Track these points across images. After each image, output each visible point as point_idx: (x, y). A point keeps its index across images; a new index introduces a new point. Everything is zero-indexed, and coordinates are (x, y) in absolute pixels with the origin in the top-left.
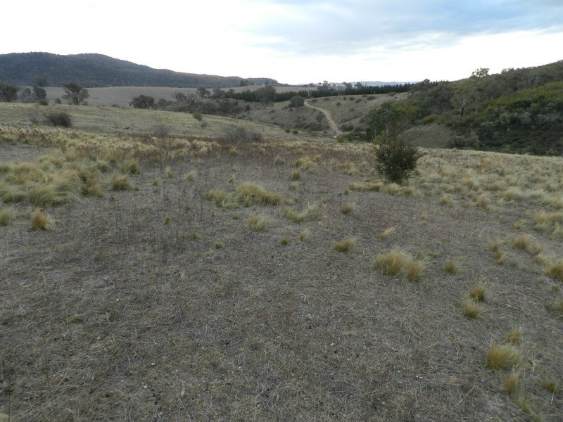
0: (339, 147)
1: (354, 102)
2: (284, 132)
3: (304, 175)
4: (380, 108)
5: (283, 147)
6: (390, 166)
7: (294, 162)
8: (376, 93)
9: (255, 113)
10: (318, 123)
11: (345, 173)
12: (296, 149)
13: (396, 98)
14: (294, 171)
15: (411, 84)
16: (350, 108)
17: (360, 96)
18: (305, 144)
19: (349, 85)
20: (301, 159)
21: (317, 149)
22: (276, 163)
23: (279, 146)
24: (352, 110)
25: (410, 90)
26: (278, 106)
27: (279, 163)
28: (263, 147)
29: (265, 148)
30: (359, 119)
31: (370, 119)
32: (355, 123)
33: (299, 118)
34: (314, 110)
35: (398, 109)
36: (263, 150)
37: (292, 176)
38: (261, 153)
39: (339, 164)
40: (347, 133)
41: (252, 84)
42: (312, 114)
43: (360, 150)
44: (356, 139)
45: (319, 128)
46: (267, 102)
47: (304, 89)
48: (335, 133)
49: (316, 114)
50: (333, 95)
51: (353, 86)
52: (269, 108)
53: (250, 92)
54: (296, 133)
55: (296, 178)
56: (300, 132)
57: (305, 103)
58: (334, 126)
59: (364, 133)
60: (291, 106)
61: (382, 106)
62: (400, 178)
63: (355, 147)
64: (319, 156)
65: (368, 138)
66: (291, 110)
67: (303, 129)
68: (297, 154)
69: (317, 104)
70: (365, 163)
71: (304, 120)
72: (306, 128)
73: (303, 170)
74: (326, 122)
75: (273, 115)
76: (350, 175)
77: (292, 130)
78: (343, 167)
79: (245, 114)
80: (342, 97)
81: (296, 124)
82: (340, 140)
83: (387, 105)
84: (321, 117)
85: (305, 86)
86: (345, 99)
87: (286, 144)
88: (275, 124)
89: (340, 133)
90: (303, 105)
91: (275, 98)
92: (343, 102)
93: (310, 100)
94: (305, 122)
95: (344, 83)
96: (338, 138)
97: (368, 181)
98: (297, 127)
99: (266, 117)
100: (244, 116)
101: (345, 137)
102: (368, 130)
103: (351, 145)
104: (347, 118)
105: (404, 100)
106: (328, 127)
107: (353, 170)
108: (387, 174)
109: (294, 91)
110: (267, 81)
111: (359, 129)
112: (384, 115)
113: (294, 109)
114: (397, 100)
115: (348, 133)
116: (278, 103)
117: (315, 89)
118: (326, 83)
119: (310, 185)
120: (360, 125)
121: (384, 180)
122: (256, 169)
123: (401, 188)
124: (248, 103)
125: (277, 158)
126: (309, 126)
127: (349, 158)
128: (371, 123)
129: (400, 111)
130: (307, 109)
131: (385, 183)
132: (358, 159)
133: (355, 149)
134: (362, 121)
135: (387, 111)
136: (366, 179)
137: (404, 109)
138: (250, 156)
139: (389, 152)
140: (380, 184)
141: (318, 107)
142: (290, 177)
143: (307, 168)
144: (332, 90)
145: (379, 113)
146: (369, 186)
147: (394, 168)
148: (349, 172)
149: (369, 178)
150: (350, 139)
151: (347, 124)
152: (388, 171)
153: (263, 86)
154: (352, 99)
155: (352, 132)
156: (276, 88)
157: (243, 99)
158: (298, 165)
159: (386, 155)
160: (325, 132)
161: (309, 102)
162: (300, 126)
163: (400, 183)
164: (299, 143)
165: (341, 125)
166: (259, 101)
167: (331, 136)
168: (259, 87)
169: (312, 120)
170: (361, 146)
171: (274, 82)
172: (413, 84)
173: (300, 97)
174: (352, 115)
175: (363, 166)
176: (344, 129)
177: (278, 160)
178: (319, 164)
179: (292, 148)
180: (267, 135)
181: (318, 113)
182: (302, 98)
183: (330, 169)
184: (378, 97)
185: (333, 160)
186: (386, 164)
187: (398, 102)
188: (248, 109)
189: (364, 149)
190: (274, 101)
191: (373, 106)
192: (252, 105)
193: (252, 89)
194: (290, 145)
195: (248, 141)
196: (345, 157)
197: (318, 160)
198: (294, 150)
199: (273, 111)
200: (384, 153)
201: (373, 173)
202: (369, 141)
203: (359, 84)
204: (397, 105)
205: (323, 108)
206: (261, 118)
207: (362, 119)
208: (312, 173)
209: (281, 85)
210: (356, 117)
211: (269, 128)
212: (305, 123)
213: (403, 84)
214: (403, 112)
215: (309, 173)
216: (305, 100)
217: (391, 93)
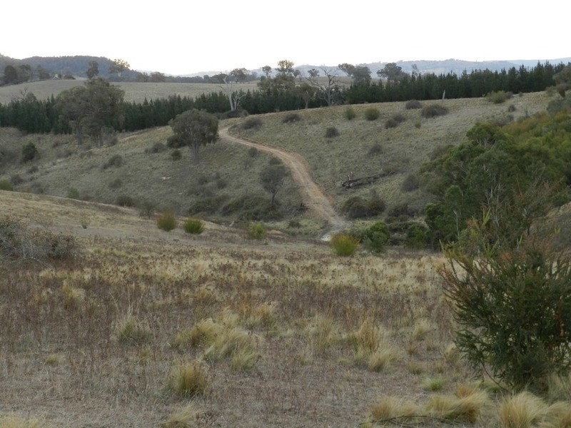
0: (339, 274)
1: (379, 124)
2: (152, 227)
3: (218, 380)
4: (467, 142)
5: (148, 280)
6: (506, 334)
7: (184, 334)
8: (447, 97)
9: (54, 168)
10: (268, 196)
11: (360, 365)
12: (190, 286)
13: (512, 109)
14: (184, 367)
15: (554, 64)
16: (371, 143)
17: (398, 107)
18: (224, 268)
19: (360, 73)
20: (207, 324)
21: (264, 285)
22: (122, 341)
23: (135, 277)
24: (377, 150)
25: (553, 83)
26: (133, 144)
27: (133, 340)
28: (80, 284)
29: (87, 287)
30: (399, 180)
31: (436, 178)
32: (390, 190)
33: (204, 181)
34: (254, 153)
35: (523, 143)
36: (78, 293)
37: (177, 385)
38: (71, 305)
39: (337, 332)
40: (367, 224)
41: (44, 75)
42: (248, 164)
43: (409, 281)
44: (395, 242)
45: (272, 211)
46: (95, 133)
47: (215, 88)
48: (326, 227)
49: (258, 168)
50: (312, 105)
51: (374, 76)
52: (102, 153)
53: (39, 104)
54: (194, 230)
55: (191, 389)
56: (208, 226)
57: (223, 133)
58: (320, 201)
59: (421, 221)
60: (175, 143)
61: (469, 134)
62: (540, 372)
63: (390, 272)
64: (271, 308)
65: (434, 239)
66: (177, 156)
67: (217, 216)
68: (196, 302)
69: (260, 134)
70: (424, 324)
71: (222, 185)
72: (227, 212)
73: (213, 361)
74: (295, 190)
75: (115, 172)
76: (378, 368)
77: (182, 221)
78: (352, 343)
79: (22, 172)
80: (342, 109)
81: (192, 200)
82: (344, 251)
83: (486, 134)
84: (275, 175)
85: (220, 78)
86: (350, 116)
87: (158, 270)
88: (125, 202)
89: (341, 224)
90: (214, 138)
91: (122, 118)
92: (343, 127)
93: (239, 121)
94: (225, 192)
95: (347, 68)
96: (335, 243)
97: (435, 389)
98: (196, 210)
99: (93, 180)
100: (17, 181)
101: (360, 237)
102: (433, 214)
103: (379, 264)
104: (362, 175)
105: (539, 116)
106: (302, 209)
107: (385, 351)
108: (497, 363)
109: (183, 94)
110: (93, 66)
111: (401, 212)
112: (480, 163)
113: (185, 151)
114: (517, 115)
115: (369, 224)
116: (134, 135)
117: (252, 87)
118: (286, 68)
119: (238, 413)
120: (404, 197)
121: (489, 381)
122: (51, 363)
123: (546, 409)
124: (30, 138)
125: (125, 321)
126: (238, 206)
127: (373, 308)
128: (439, 191)
129: (529, 150)
130: (228, 152)
131: (496, 393)
132: (401, 314)
133: (392, 279)
134: (410, 185)
135: (489, 149)
136: (428, 381)
137: (539, 143)
138: (31, 319)
139: (498, 288)
140: (478, 398)
141: (262, 142)
142: (170, 388)
143: (228, 353)
144: (306, 88)
145: (462, 158)
146: (439, 408)
147: (519, 342)
148: (373, 360)
149: (439, 379)
150: (377, 243)
151: (364, 194)
152: (503, 354)
153: (81, 80)
154: (372, 116)
155: (381, 220)
156: (123, 86)
157: (14, 124)
158: (197, 342)
159: (489, 297)
160: (292, 224)
161: (234, 130)
162: (206, 208)
163: (542, 391)
164: (203, 264)
165: (343, 199)
166: (66, 130)
167: (312, 238)
168: (68, 85)
169: (248, 185)
170: (412, 266)
171: (118, 69)
172: (561, 67)
173: (203, 114)
174: (376, 166)
175: (421, 337)
176: (355, 211)
177: (129, 328)
178: (268, 337)
179: (181, 284)
180: (97, 240)
181: (266, 163)
182: (213, 117)
183: (307, 353)
184: (456, 108)
185: (319, 319)
186: (493, 328)
187: (520, 121)
188: (30, 154)
189: (420, 279)
190: (119, 129)
191: (442, 134)
192: (44, 142)
193: (43, 92)
194: (172, 271)
195: (27, 266)
196: (359, 306)
197: (266, 322)
198: (186, 292)
199: (115, 162)
200: (481, 293)
201: (452, 360)
202: (436, 249)
203: (392, 70)
204: (519, 132)
205: (282, 144)
206: (73, 185)
207: (411, 179)
208: (245, 369)
209: (141, 78)
210: (389, 173)
211: (101, 216)
212: (225, 198)
213: (530, 67)
214: (539, 154)
215: (234, 369)
216: (222, 123)
217: (495, 95)
